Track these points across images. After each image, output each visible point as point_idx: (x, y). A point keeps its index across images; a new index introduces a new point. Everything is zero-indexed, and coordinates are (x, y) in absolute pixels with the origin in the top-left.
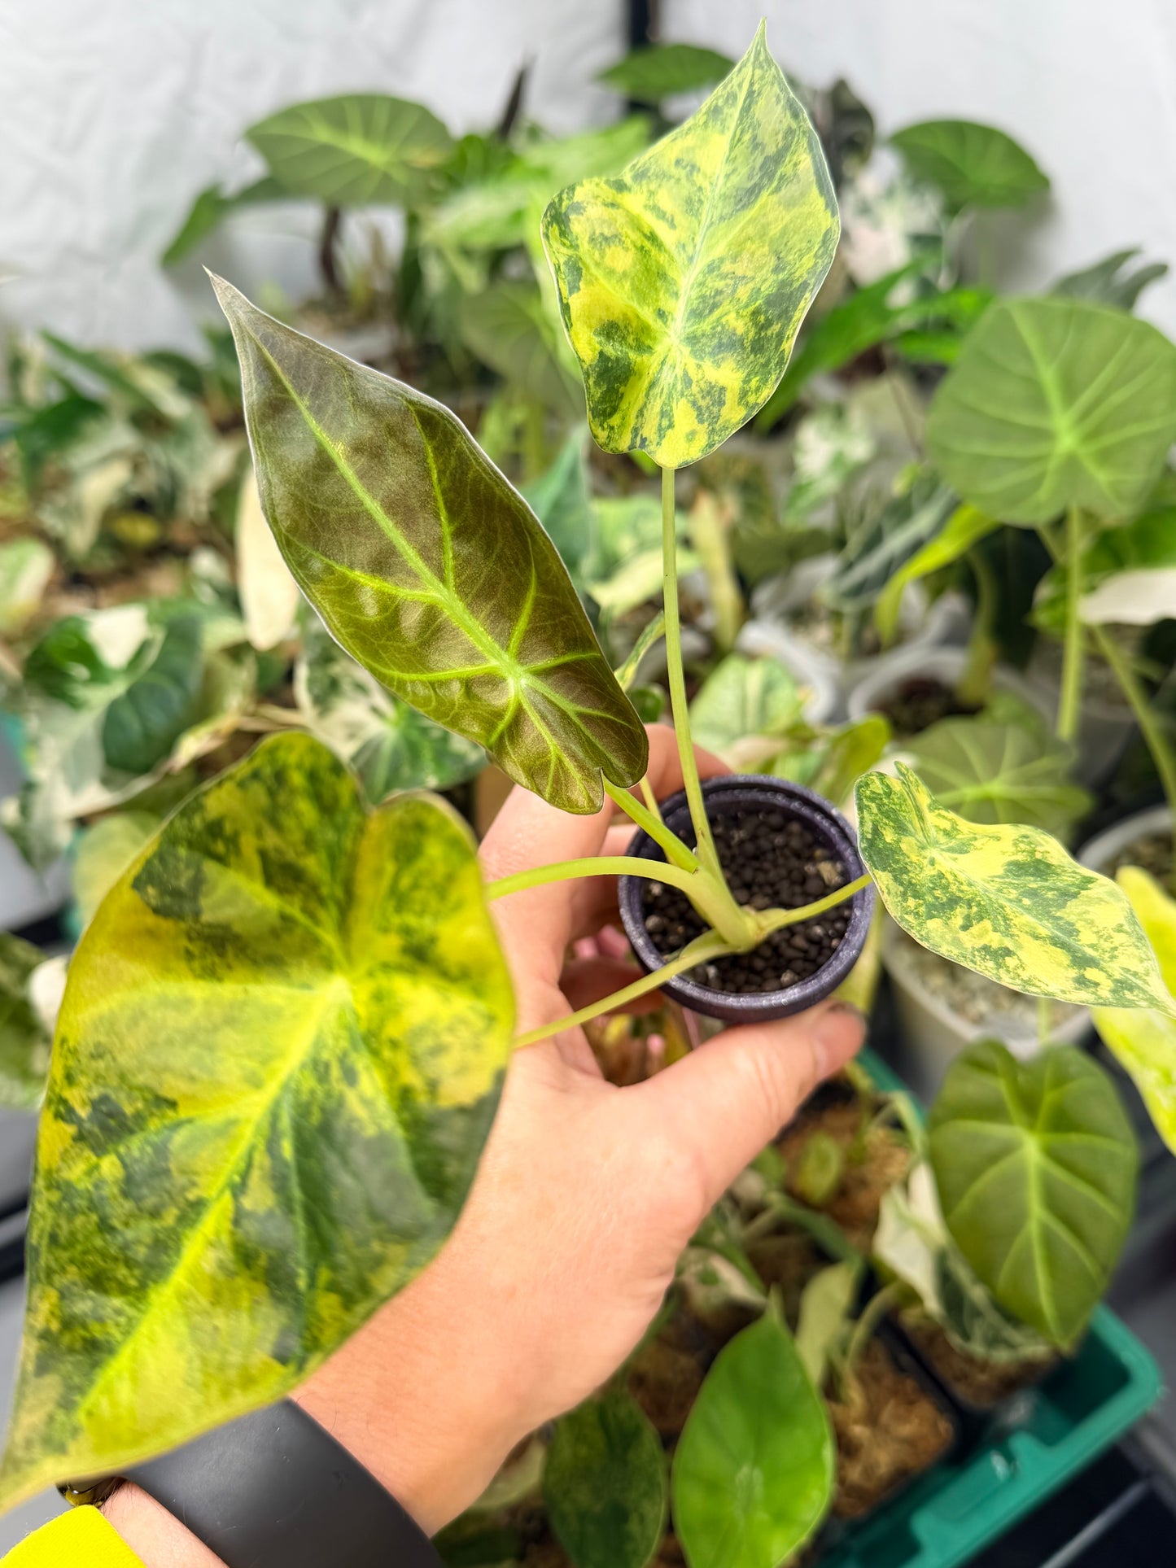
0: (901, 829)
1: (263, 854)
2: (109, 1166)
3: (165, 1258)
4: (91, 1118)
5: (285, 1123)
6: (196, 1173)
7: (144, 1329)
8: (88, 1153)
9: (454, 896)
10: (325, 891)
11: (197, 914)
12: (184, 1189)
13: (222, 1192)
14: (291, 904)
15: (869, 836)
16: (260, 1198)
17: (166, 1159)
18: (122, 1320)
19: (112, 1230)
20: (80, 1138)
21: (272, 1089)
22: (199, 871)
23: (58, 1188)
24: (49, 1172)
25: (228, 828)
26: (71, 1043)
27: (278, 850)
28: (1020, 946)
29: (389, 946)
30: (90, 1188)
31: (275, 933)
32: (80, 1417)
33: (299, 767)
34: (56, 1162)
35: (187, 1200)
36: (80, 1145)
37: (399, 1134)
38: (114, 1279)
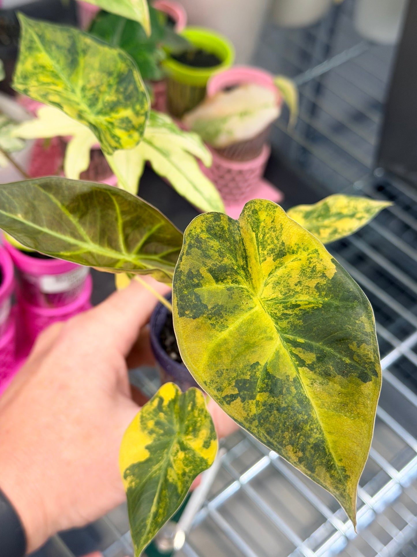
1: (210, 271)
2: (260, 397)
3: (306, 403)
4: (240, 391)
5: (292, 337)
6: (286, 373)
7: (323, 427)
8: (250, 401)
10: (236, 267)
11: (206, 307)
12: (288, 380)
13: (297, 370)
14: (228, 283)
16: (310, 357)
18: (315, 430)
20: (243, 400)
21: (276, 336)
22: (195, 294)
23: (254, 420)
24: (246, 419)
25: (194, 271)
26: (207, 381)
29: (269, 264)
30: (263, 408)
31: (230, 297)
32: (338, 464)
34: (245, 414)
35: (292, 382)
36: (246, 401)
38: (300, 421)
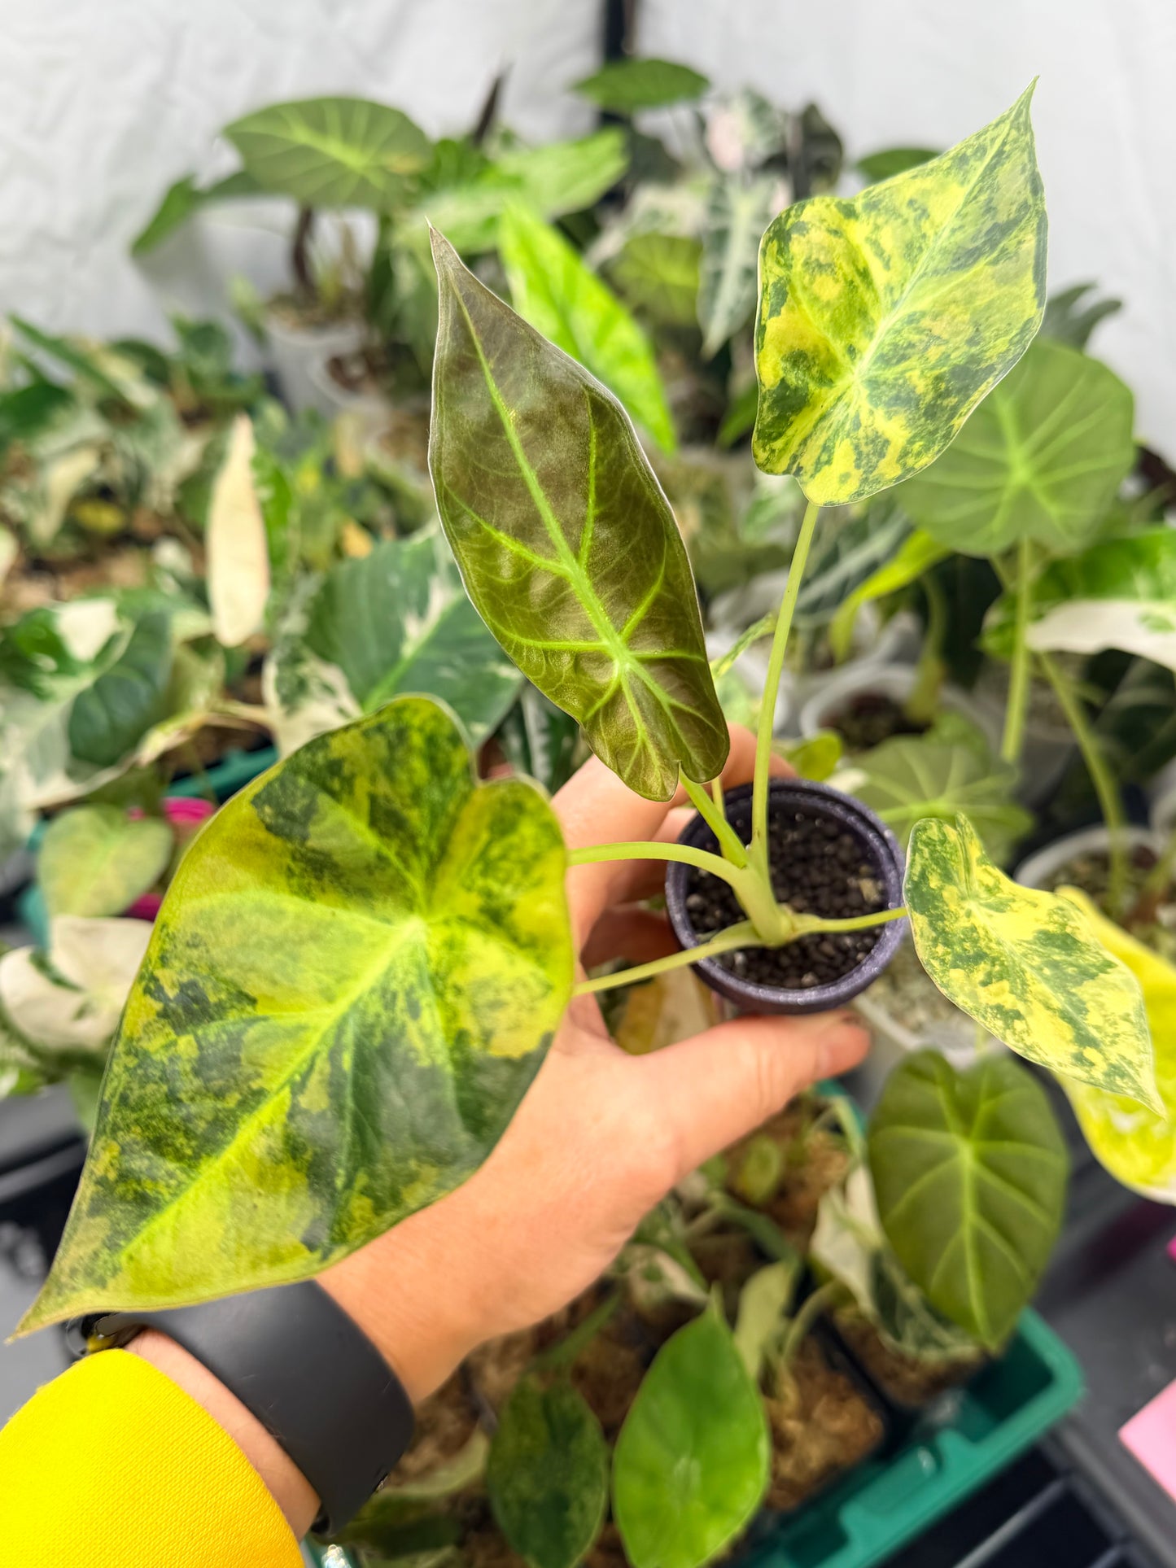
0: (947, 877)
1: (373, 799)
2: (186, 1045)
3: (220, 1136)
4: (176, 999)
5: (349, 1038)
6: (263, 1066)
7: (191, 1193)
8: (168, 1029)
9: (536, 874)
10: (421, 842)
11: (304, 838)
12: (249, 1078)
13: (282, 1087)
14: (389, 847)
15: (916, 879)
16: (315, 1099)
17: (239, 1050)
18: (173, 1182)
19: (179, 1101)
20: (164, 1014)
21: (342, 1006)
22: (313, 801)
23: (136, 1055)
24: (131, 1039)
25: (347, 769)
26: (171, 930)
27: (386, 798)
28: (1031, 1012)
29: (470, 903)
30: (165, 1060)
31: (369, 869)
32: (123, 1258)
33: (421, 729)
34: (139, 1032)
35: (249, 1087)
36: (163, 1021)
37: (449, 1069)
38: (172, 1145)
